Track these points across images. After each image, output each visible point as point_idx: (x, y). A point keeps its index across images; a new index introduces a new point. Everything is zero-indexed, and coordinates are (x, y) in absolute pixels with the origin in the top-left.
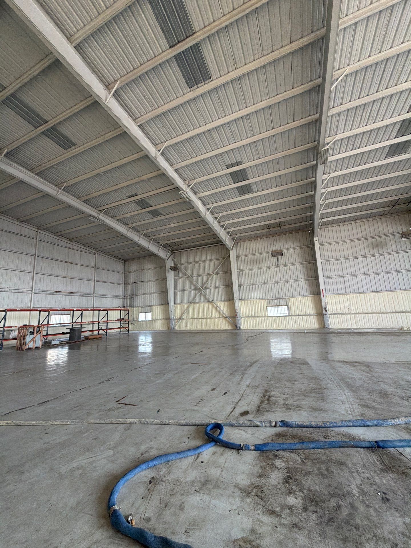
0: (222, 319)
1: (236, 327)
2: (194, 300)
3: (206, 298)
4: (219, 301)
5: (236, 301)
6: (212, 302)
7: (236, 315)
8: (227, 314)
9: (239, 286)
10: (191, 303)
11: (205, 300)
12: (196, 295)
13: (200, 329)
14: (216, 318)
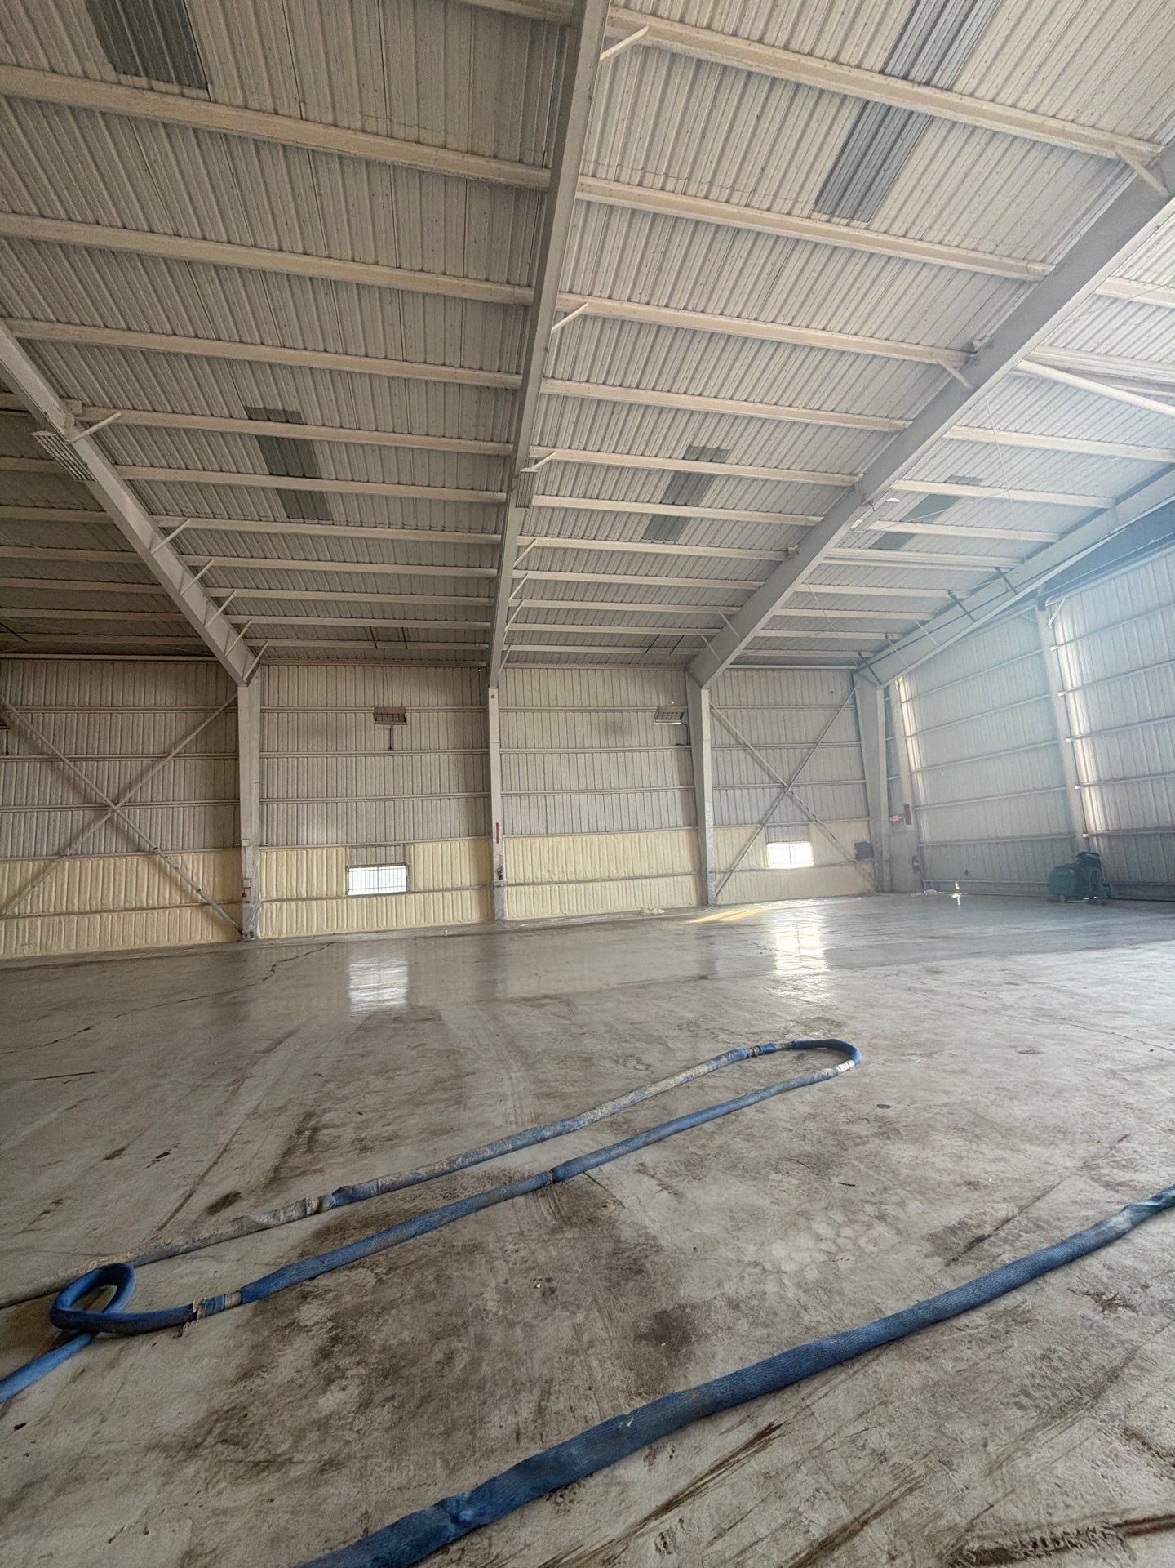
0: (187, 912)
1: (239, 933)
2: (77, 846)
3: (128, 839)
4: (182, 851)
5: (249, 850)
6: (151, 853)
7: (244, 895)
8: (208, 892)
9: (261, 803)
10: (60, 854)
11: (123, 847)
12: (85, 828)
13: (95, 948)
14: (164, 908)
